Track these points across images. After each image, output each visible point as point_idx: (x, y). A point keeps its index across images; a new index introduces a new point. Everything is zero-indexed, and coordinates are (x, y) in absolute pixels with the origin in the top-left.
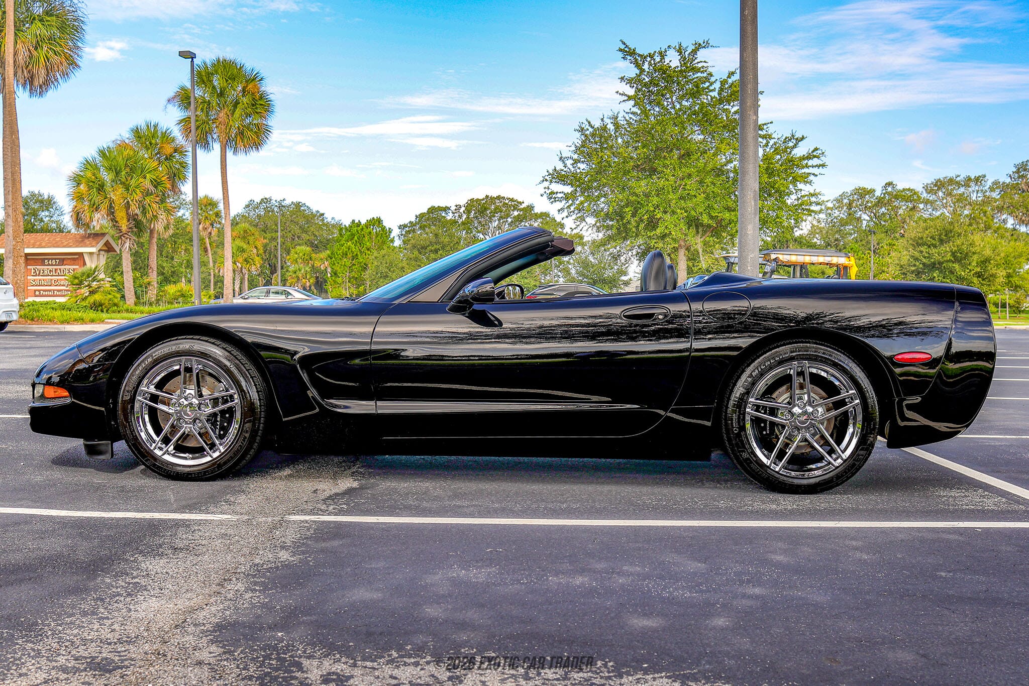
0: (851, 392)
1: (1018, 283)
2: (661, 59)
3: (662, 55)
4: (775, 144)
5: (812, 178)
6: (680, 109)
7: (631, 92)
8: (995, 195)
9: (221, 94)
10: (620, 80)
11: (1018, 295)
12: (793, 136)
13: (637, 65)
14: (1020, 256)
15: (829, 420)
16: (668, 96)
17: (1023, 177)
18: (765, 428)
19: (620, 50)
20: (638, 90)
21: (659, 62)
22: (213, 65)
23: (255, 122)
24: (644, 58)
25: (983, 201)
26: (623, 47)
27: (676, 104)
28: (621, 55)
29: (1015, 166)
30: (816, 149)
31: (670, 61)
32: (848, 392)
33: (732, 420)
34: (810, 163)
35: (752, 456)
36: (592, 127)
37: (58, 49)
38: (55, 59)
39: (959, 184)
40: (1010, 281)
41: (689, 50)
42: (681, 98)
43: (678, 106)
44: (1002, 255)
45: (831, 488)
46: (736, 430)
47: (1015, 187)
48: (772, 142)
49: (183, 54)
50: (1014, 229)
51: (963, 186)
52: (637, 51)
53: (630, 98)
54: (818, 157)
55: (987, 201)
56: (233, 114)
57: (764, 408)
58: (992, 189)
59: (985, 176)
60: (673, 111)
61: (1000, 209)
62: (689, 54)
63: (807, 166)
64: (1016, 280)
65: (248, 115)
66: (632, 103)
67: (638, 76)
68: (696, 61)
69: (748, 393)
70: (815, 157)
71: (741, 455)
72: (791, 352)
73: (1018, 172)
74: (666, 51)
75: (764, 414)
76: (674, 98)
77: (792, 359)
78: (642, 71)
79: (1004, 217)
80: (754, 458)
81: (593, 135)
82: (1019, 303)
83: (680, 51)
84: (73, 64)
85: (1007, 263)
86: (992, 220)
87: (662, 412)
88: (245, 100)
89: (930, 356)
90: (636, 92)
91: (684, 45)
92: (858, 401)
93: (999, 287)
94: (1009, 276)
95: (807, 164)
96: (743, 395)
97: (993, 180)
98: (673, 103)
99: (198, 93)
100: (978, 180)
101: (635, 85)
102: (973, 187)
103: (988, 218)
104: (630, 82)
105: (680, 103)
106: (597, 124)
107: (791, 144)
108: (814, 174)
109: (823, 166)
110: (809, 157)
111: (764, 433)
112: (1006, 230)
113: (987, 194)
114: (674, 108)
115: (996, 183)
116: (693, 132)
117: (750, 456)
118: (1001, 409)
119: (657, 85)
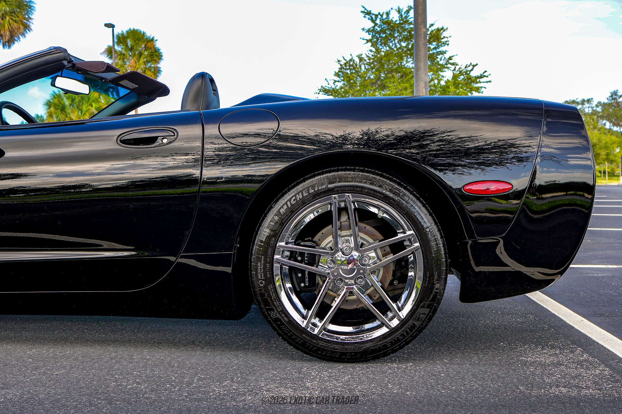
0: (409, 233)
1: (613, 159)
2: (387, 17)
3: (388, 14)
4: (460, 68)
5: (483, 89)
6: (400, 48)
7: (369, 37)
8: (599, 109)
9: (131, 49)
10: (362, 30)
11: (613, 166)
12: (471, 64)
13: (373, 21)
14: (614, 143)
15: (386, 267)
16: (392, 40)
17: (615, 99)
18: (303, 280)
19: (362, 12)
20: (373, 36)
21: (385, 18)
22: (127, 32)
23: (153, 66)
24: (376, 16)
25: (592, 113)
26: (363, 10)
27: (397, 44)
28: (363, 15)
29: (610, 93)
30: (485, 72)
31: (393, 18)
32: (405, 233)
33: (256, 270)
34: (482, 80)
35: (283, 315)
36: (346, 60)
37: (17, 19)
38: (15, 25)
39: (578, 103)
40: (608, 158)
41: (404, 10)
42: (400, 41)
43: (398, 46)
44: (604, 142)
45: (385, 355)
46: (262, 283)
47: (610, 105)
48: (457, 67)
49: (107, 25)
50: (610, 129)
51: (580, 104)
52: (372, 12)
53: (368, 41)
54: (487, 77)
55: (594, 113)
56: (139, 61)
57: (302, 254)
58: (597, 106)
59: (592, 99)
60: (395, 49)
61: (602, 118)
62: (405, 13)
63: (480, 82)
64: (611, 157)
65: (148, 62)
66: (370, 44)
67: (374, 27)
68: (409, 17)
69: (276, 235)
70: (485, 76)
71: (270, 315)
72: (330, 183)
73: (612, 96)
74: (390, 11)
75: (301, 262)
76: (396, 41)
77: (330, 192)
78: (376, 24)
79: (604, 122)
80: (286, 319)
81: (345, 64)
82: (613, 171)
83: (399, 11)
84: (27, 27)
85: (606, 147)
86: (598, 124)
87: (172, 259)
88: (146, 53)
89: (510, 186)
90: (372, 37)
91: (401, 8)
92: (417, 244)
93: (602, 161)
94: (608, 155)
95: (479, 81)
96: (269, 237)
97: (598, 101)
98: (395, 44)
99: (118, 48)
100: (589, 101)
101: (372, 33)
102: (586, 105)
103: (595, 122)
104: (368, 31)
105: (400, 44)
106: (348, 58)
107: (470, 68)
108: (484, 87)
109: (490, 82)
110: (481, 77)
111: (303, 285)
112: (606, 129)
113: (594, 109)
114: (396, 46)
115: (599, 103)
116: (407, 62)
117: (281, 315)
118: (603, 238)
119: (385, 33)
